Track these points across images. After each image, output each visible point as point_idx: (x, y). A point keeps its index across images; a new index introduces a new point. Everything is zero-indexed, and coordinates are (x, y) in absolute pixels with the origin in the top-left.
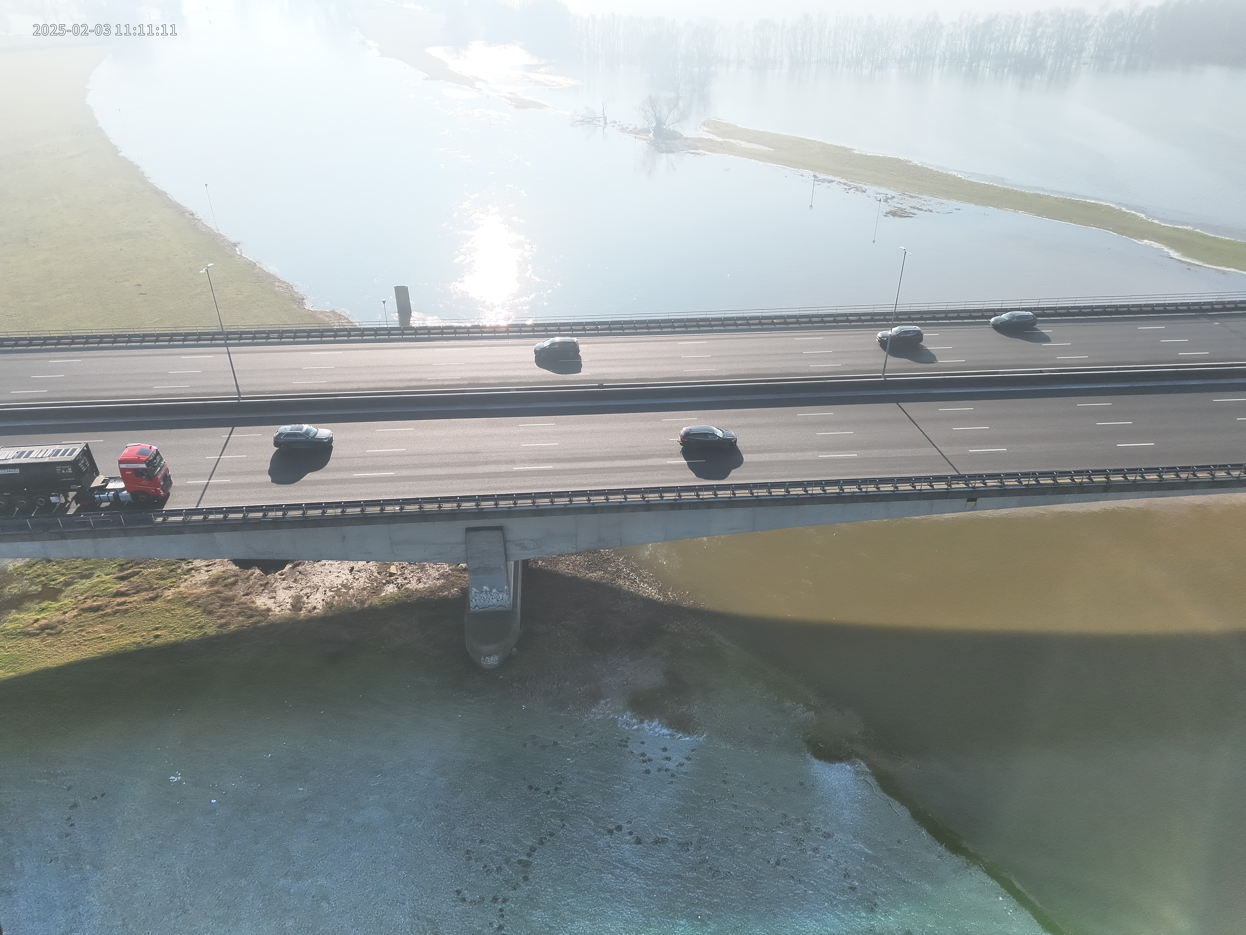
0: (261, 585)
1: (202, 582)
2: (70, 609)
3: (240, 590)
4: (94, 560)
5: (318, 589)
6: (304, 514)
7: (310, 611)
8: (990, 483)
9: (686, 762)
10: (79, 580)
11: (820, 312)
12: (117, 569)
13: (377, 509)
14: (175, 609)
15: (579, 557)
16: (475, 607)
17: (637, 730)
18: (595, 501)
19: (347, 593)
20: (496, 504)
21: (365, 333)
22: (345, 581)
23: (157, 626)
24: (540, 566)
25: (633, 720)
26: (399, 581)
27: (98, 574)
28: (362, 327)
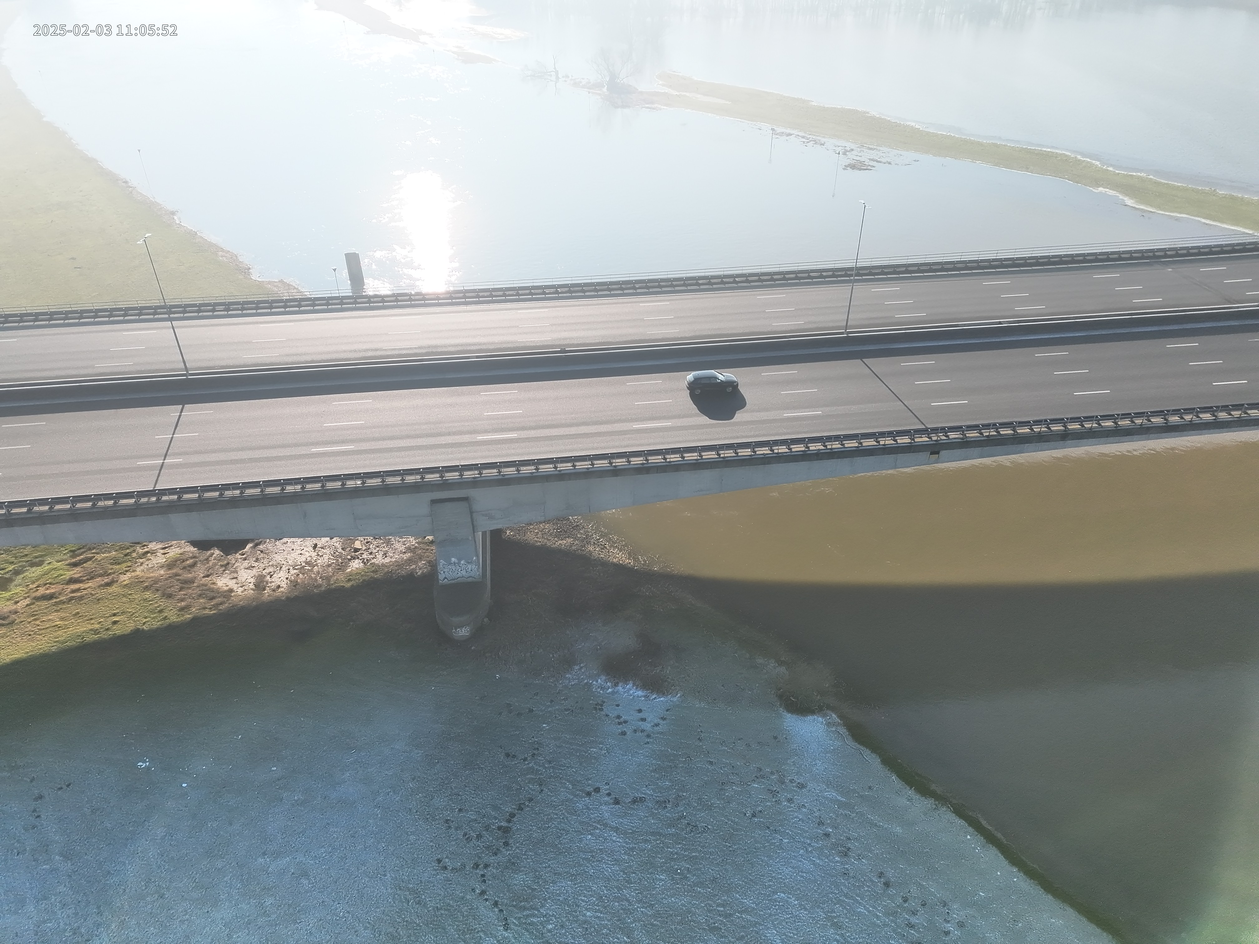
0: (222, 566)
1: (159, 565)
2: (21, 598)
3: (200, 572)
4: (42, 547)
5: (281, 568)
6: (262, 491)
7: (274, 590)
8: (952, 435)
9: (661, 722)
10: (29, 568)
11: (782, 269)
12: (68, 555)
13: (338, 484)
14: (131, 594)
15: (548, 525)
16: (444, 579)
17: (613, 693)
18: (561, 469)
19: (311, 570)
20: (461, 475)
21: (316, 302)
22: (309, 559)
23: (115, 611)
24: (508, 535)
25: (608, 684)
26: (364, 556)
27: (48, 562)
28: (313, 296)
